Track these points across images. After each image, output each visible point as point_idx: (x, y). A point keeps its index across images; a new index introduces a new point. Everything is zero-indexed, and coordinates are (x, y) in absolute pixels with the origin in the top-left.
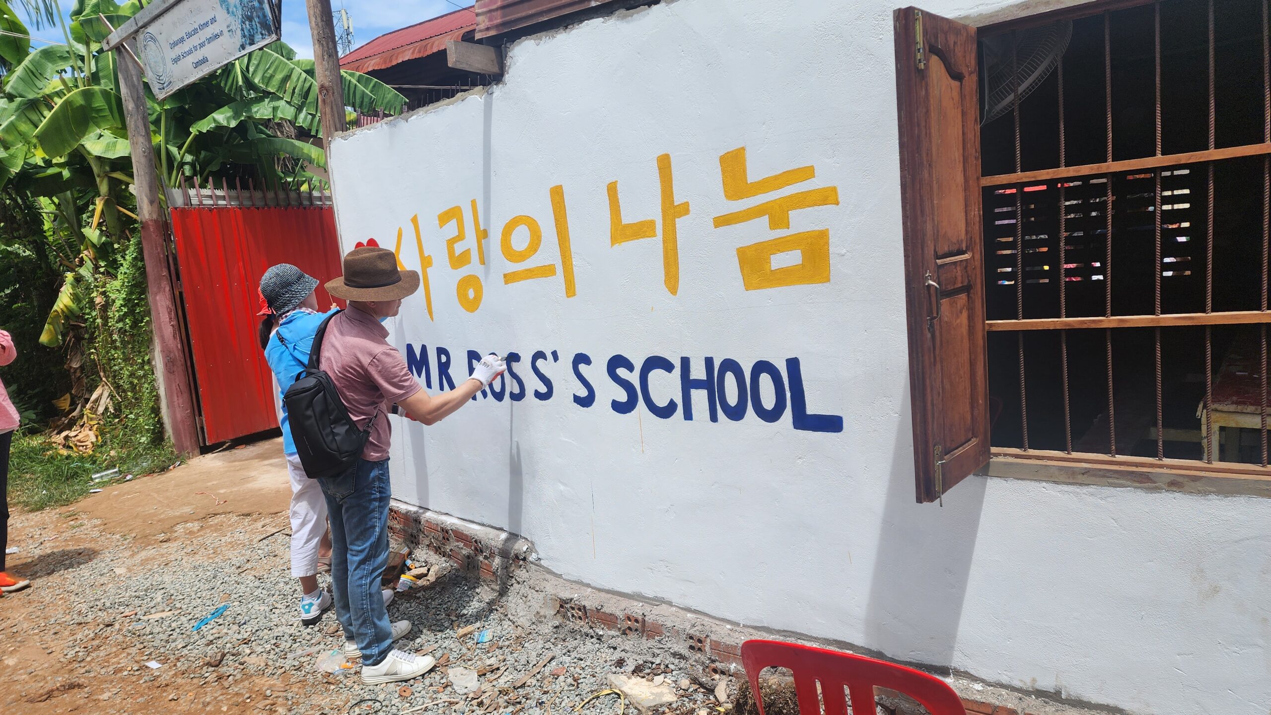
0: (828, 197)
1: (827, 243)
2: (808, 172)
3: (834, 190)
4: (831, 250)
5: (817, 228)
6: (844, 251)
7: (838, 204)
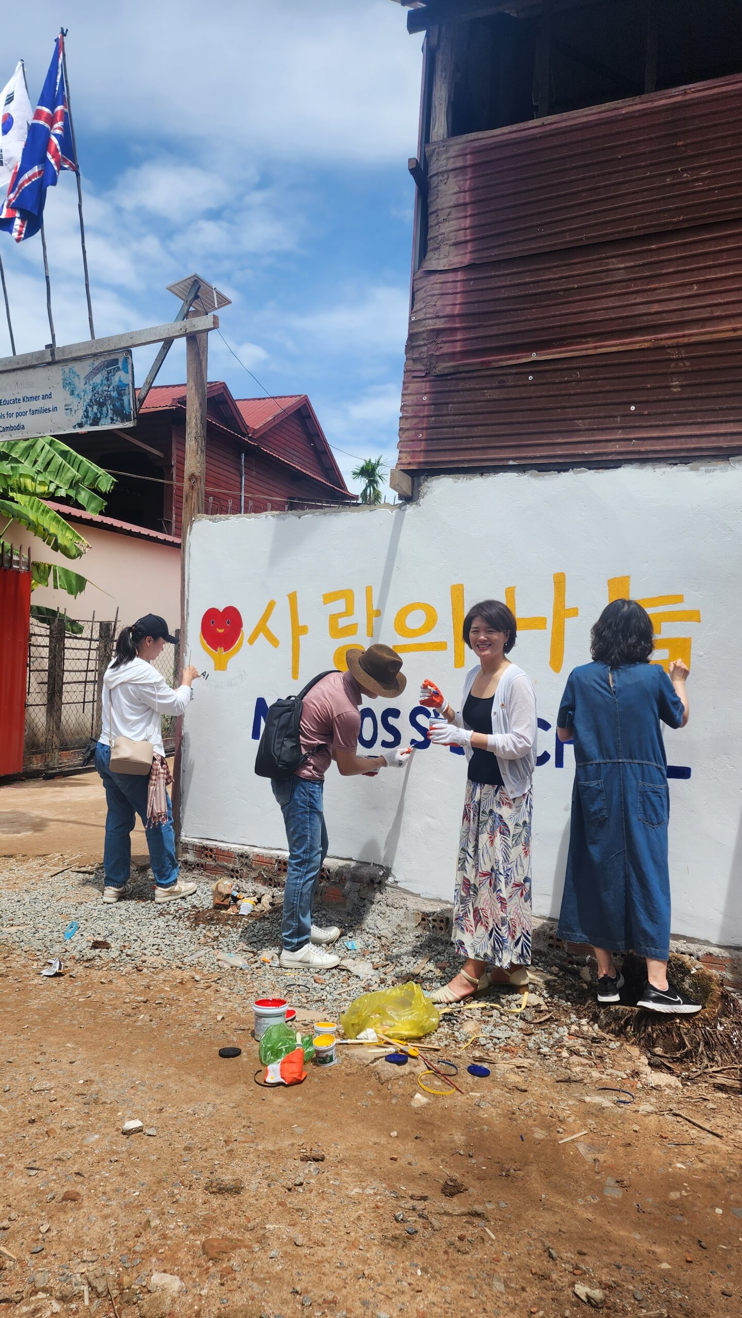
0: (693, 616)
1: (690, 647)
2: (679, 599)
3: (698, 612)
4: (692, 652)
5: (682, 636)
6: (702, 653)
7: (700, 622)
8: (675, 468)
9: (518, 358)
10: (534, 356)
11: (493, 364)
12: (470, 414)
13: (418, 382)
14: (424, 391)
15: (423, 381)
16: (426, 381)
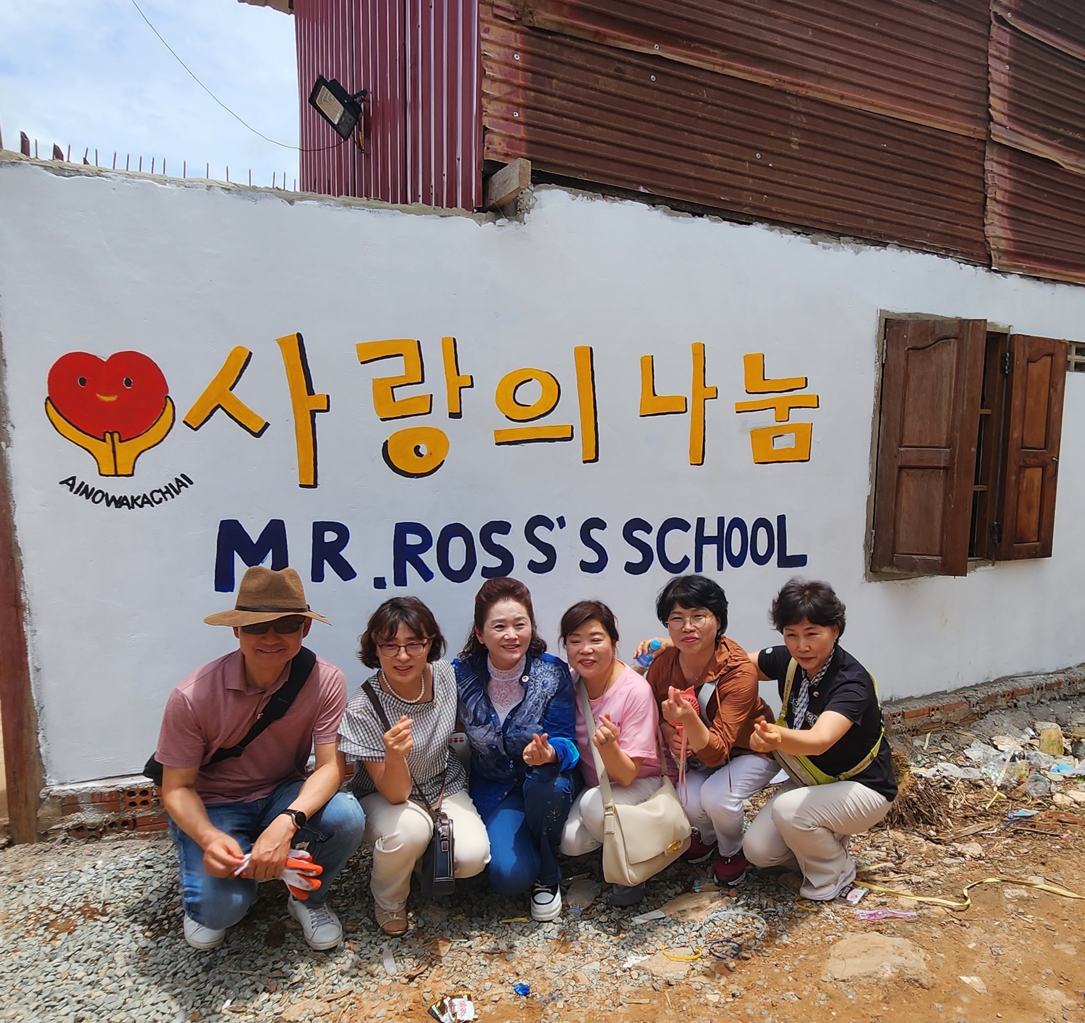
7: (819, 408)
8: (799, 237)
9: (639, 44)
10: (656, 50)
11: (608, 39)
12: (582, 103)
13: (503, 26)
14: (514, 45)
15: (512, 29)
16: (517, 31)
